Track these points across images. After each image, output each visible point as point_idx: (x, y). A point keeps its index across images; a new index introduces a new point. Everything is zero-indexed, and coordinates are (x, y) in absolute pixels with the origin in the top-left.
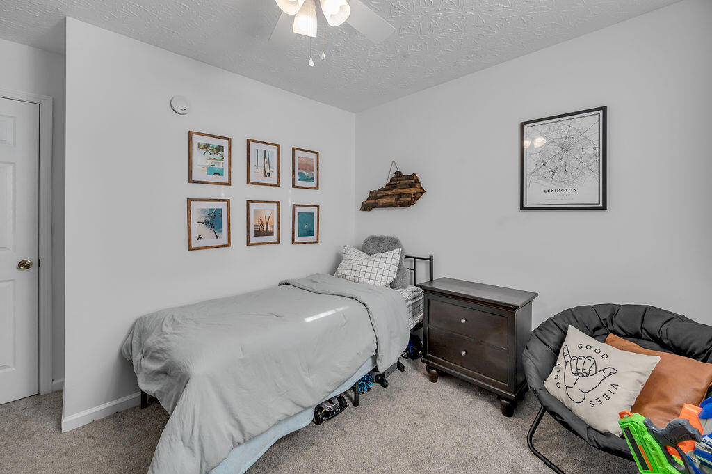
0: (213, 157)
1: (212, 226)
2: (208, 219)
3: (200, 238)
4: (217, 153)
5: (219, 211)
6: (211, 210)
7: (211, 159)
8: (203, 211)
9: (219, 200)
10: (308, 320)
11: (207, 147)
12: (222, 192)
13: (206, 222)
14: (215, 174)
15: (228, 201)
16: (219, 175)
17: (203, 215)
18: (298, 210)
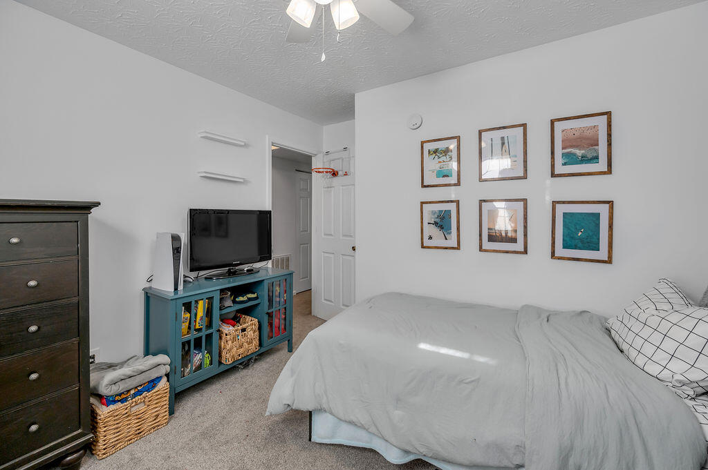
0: (440, 160)
1: (441, 227)
2: (438, 220)
3: (430, 238)
4: (446, 155)
5: (448, 212)
6: (441, 211)
7: (440, 162)
8: (434, 213)
9: (448, 202)
10: (423, 346)
11: (436, 151)
12: (452, 193)
13: (436, 223)
14: (444, 176)
15: (458, 202)
16: (448, 176)
17: (433, 216)
18: (561, 209)
